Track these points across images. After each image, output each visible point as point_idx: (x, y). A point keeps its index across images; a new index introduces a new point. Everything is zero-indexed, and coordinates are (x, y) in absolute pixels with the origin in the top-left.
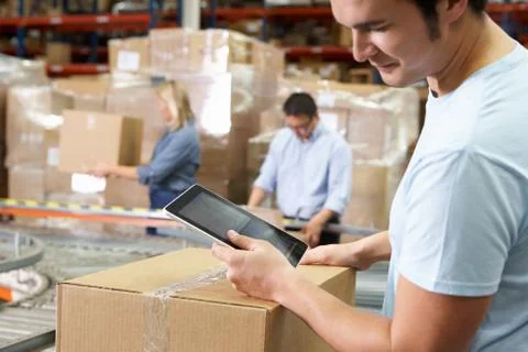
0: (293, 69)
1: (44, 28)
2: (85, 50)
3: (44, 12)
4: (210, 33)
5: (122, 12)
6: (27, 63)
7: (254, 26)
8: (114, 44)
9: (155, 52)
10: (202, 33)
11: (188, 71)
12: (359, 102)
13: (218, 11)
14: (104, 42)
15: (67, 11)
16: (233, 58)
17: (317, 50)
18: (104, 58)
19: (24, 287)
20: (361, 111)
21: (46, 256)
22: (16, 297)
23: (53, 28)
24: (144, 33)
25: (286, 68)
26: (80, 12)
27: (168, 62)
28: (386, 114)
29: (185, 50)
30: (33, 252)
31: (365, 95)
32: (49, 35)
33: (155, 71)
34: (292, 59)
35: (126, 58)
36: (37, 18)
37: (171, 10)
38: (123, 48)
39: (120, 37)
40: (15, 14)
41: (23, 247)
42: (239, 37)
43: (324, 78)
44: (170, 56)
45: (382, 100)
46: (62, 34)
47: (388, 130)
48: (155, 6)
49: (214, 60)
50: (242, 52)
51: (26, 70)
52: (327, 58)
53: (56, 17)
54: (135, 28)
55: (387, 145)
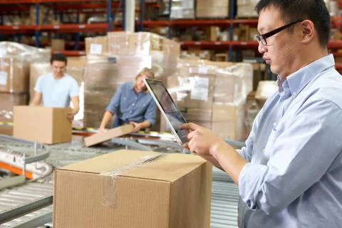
0: (185, 53)
1: (50, 31)
2: (72, 43)
3: (50, 22)
4: (140, 34)
5: (92, 23)
6: (41, 50)
7: (163, 30)
8: (88, 40)
9: (110, 44)
10: (136, 34)
11: (128, 55)
12: (221, 71)
13: (145, 22)
14: (83, 39)
15: (62, 22)
16: (152, 48)
17: (198, 43)
18: (83, 48)
19: (39, 172)
20: (222, 76)
21: (51, 155)
22: (35, 177)
23: (55, 31)
24: (104, 34)
25: (181, 53)
26: (70, 23)
27: (117, 50)
28: (235, 78)
29: (127, 43)
30: (44, 152)
31: (224, 67)
32: (53, 35)
33: (110, 55)
34: (184, 48)
35: (95, 48)
36: (46, 26)
37: (119, 22)
38: (93, 43)
39: (91, 36)
40: (34, 24)
41: (39, 150)
42: (156, 36)
43: (202, 59)
44: (119, 47)
45: (233, 70)
46: (60, 34)
47: (236, 86)
48: (110, 19)
49: (142, 49)
50: (157, 44)
51: (41, 54)
52: (204, 48)
53: (56, 25)
54: (100, 32)
55: (236, 95)
